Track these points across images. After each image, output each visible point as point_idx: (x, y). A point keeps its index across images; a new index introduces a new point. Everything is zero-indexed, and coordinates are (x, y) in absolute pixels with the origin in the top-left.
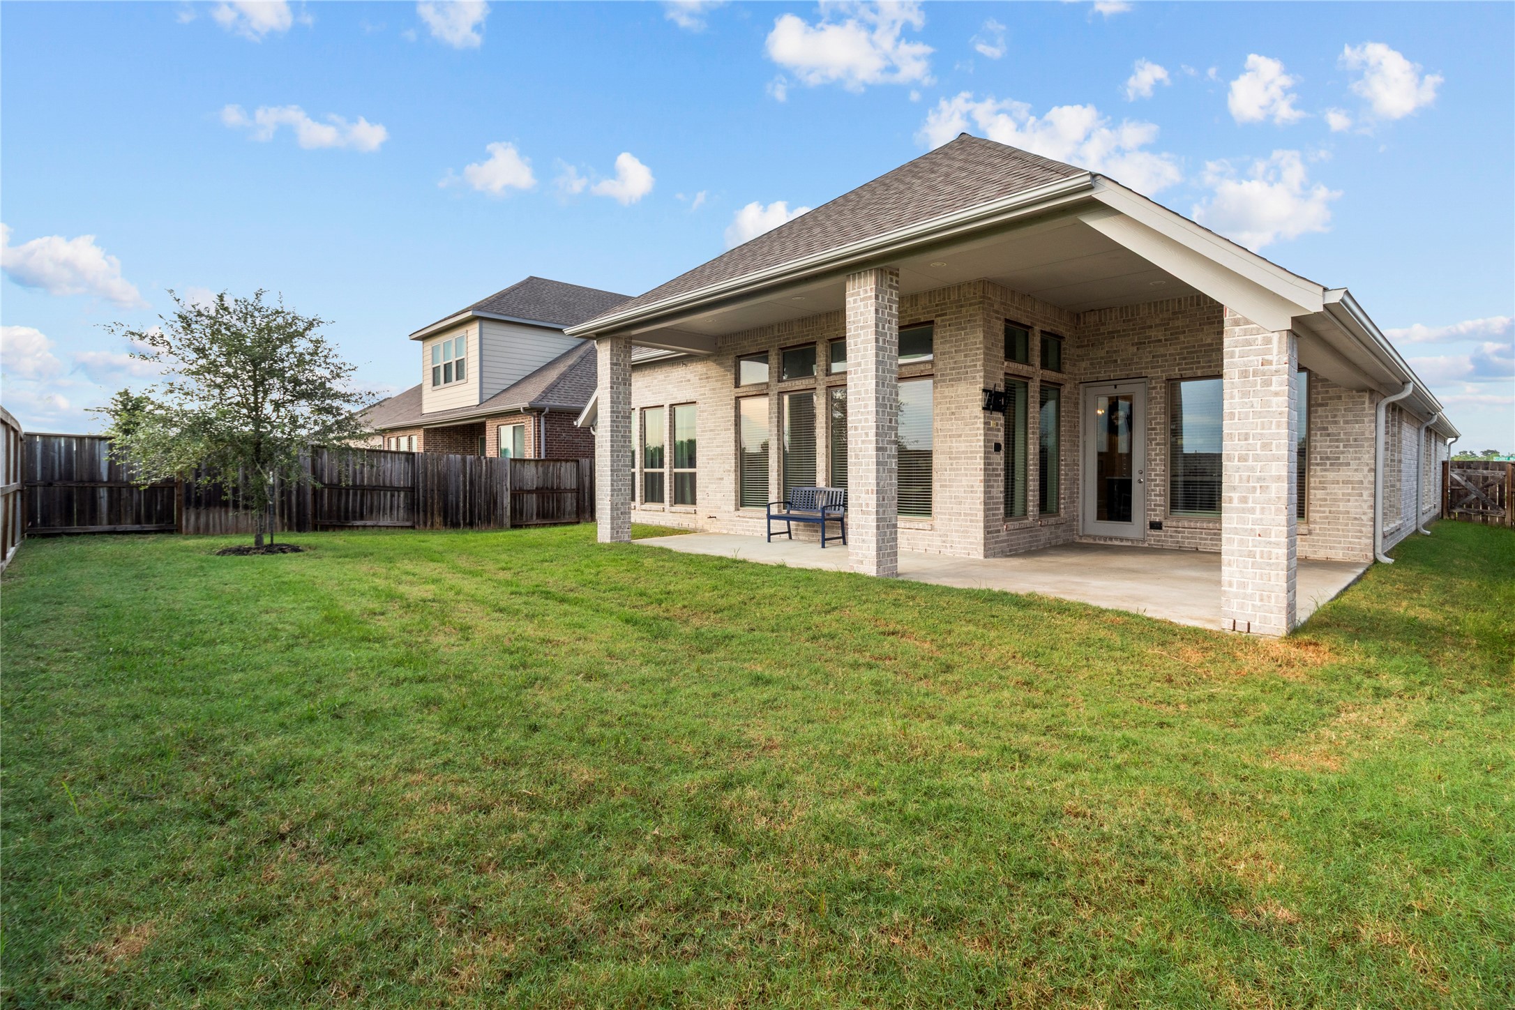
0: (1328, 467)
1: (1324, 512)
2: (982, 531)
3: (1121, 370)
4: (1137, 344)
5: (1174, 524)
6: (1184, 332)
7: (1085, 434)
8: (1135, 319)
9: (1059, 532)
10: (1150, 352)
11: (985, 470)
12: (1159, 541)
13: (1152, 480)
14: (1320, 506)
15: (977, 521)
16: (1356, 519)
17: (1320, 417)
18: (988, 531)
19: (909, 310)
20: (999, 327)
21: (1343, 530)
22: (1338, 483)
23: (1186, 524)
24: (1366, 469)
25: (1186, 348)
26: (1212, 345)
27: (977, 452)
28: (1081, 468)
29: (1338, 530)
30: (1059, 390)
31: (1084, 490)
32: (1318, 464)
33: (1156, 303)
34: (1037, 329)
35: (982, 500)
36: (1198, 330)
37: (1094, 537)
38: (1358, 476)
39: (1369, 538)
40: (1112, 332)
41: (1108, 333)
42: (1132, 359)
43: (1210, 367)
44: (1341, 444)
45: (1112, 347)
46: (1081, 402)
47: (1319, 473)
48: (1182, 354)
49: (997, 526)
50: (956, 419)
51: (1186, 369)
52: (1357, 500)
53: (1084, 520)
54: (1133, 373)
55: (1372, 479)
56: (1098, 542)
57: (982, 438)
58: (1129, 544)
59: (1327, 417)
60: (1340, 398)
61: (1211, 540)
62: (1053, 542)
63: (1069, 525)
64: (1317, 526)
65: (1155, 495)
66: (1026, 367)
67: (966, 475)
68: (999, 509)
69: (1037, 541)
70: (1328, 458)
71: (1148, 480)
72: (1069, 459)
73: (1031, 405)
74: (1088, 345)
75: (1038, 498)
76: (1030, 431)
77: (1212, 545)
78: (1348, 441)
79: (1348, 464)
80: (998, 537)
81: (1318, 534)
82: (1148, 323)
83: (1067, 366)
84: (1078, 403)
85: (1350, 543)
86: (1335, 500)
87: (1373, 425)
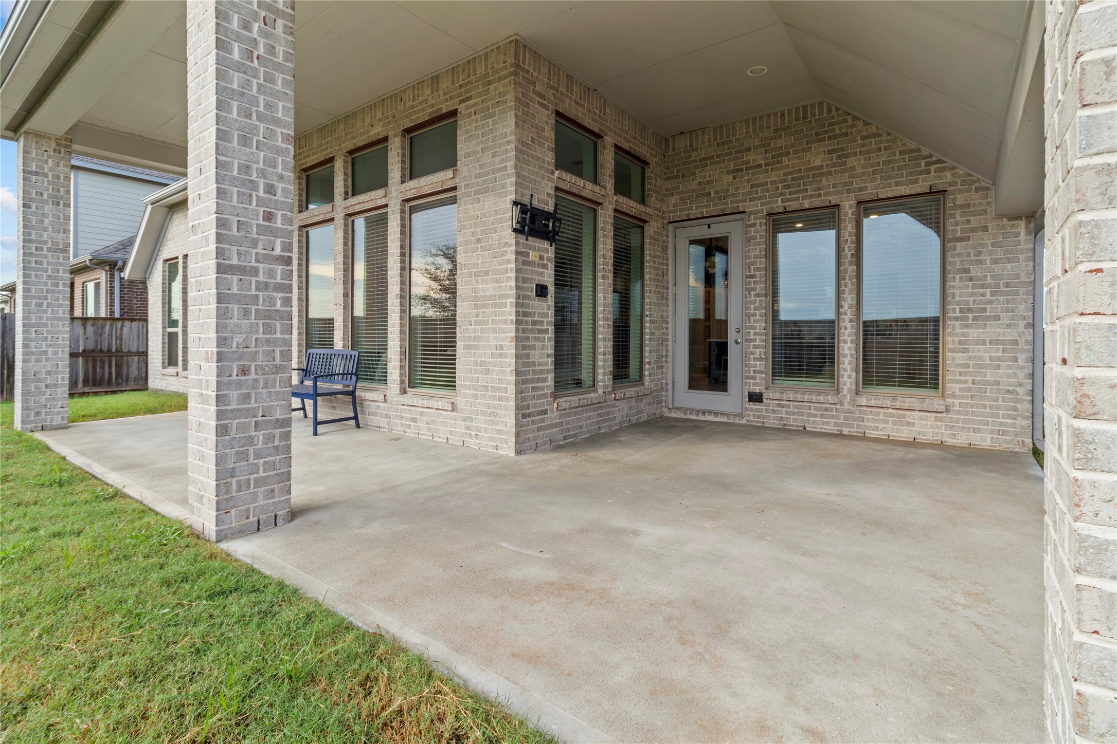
0: (970, 322)
1: (966, 382)
2: (512, 414)
3: (715, 205)
4: (733, 171)
5: (777, 396)
6: (788, 153)
7: (675, 284)
8: (731, 141)
9: (642, 405)
10: (748, 181)
11: (518, 322)
12: (759, 417)
13: (751, 340)
14: (960, 374)
15: (507, 399)
16: (1008, 392)
17: (959, 255)
18: (523, 412)
19: (430, 99)
20: (546, 120)
21: (991, 407)
22: (984, 343)
23: (792, 397)
24: (1022, 324)
25: (791, 173)
26: (821, 167)
27: (507, 296)
28: (670, 326)
29: (985, 407)
30: (642, 227)
31: (674, 353)
32: (956, 319)
33: (754, 119)
34: (609, 140)
35: (513, 367)
36: (804, 150)
37: (685, 410)
38: (1011, 335)
39: (1026, 418)
40: (705, 159)
41: (701, 160)
42: (728, 191)
43: (819, 195)
44: (988, 291)
45: (704, 177)
46: (670, 246)
47: (958, 330)
48: (785, 180)
49: (543, 404)
50: (484, 249)
51: (789, 200)
52: (1009, 367)
53: (674, 389)
54: (729, 208)
55: (1030, 338)
56: (689, 416)
57: (513, 275)
58: (724, 419)
59: (969, 255)
60: (985, 229)
61: (822, 416)
62: (634, 419)
63: (656, 396)
64: (957, 401)
65: (755, 359)
66: (590, 186)
67: (494, 331)
68: (545, 380)
69: (609, 420)
70: (970, 310)
71: (747, 340)
72: (655, 314)
73: (600, 240)
74: (677, 177)
75: (611, 363)
76: (600, 274)
77: (823, 423)
78: (998, 286)
79: (998, 318)
80: (543, 421)
81: (958, 412)
82: (746, 145)
83: (653, 200)
84: (667, 247)
85: (1001, 424)
86: (981, 366)
87: (1031, 263)
